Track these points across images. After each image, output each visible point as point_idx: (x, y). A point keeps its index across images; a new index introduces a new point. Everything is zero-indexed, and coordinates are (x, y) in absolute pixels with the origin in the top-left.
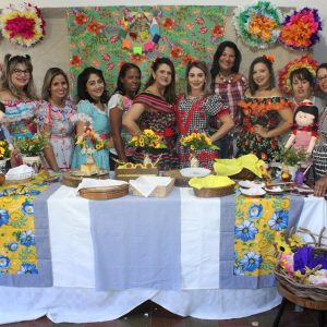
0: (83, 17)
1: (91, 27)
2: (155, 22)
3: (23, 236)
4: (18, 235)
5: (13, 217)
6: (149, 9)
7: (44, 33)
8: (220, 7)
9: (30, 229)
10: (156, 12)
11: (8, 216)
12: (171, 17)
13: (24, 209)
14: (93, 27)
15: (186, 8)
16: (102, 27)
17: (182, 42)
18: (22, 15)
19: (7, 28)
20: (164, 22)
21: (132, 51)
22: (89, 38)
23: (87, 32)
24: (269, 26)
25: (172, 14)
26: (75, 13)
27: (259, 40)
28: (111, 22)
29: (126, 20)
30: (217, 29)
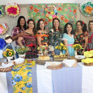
0: (32, 7)
1: (35, 10)
2: (56, 9)
3: (28, 84)
4: (26, 84)
5: (24, 78)
6: (54, 4)
7: (20, 13)
8: (75, 4)
9: (30, 82)
10: (56, 5)
11: (22, 78)
12: (61, 7)
13: (28, 75)
14: (36, 10)
15: (65, 4)
16: (39, 10)
17: (64, 15)
18: (13, 7)
19: (8, 11)
20: (58, 8)
21: (49, 18)
22: (35, 14)
23: (34, 12)
24: (91, 9)
25: (61, 6)
26: (30, 6)
27: (88, 14)
28: (42, 9)
29: (47, 8)
30: (75, 11)
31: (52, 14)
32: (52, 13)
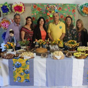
0: (36, 6)
1: (38, 9)
2: (56, 8)
6: (55, 4)
7: (24, 10)
8: (74, 4)
10: (57, 5)
13: (26, 63)
15: (65, 4)
16: (41, 9)
17: (64, 14)
19: (14, 9)
20: (59, 8)
21: (50, 16)
22: (38, 12)
25: (61, 6)
26: (33, 5)
27: (86, 14)
28: (44, 8)
29: (48, 7)
32: (53, 12)
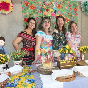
0: (28, 3)
1: (31, 7)
2: (55, 6)
7: (13, 9)
10: (55, 2)
14: (32, 7)
15: (65, 1)
16: (35, 7)
17: (64, 13)
18: (5, 2)
20: (58, 6)
22: (31, 11)
23: (30, 9)
25: (60, 3)
26: (25, 2)
28: (39, 6)
29: (45, 5)
30: (75, 9)
31: (50, 12)
